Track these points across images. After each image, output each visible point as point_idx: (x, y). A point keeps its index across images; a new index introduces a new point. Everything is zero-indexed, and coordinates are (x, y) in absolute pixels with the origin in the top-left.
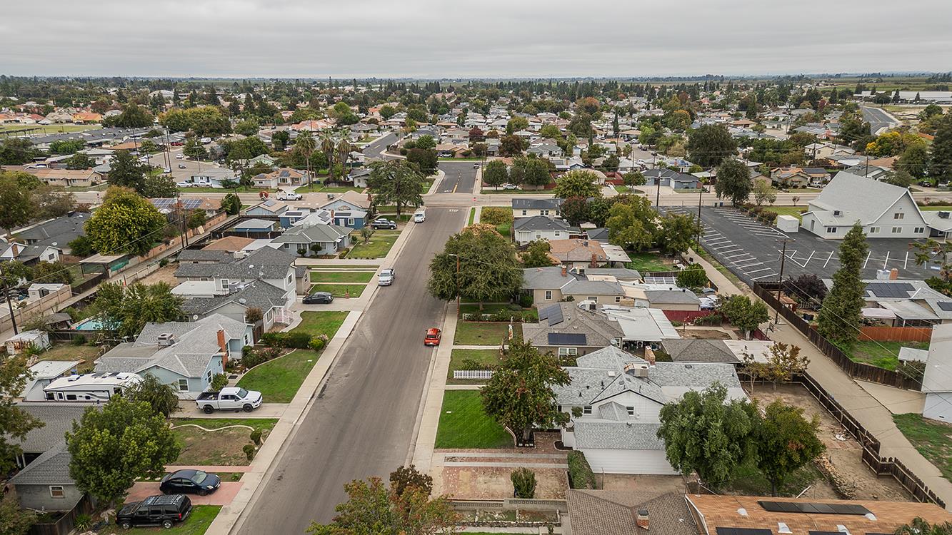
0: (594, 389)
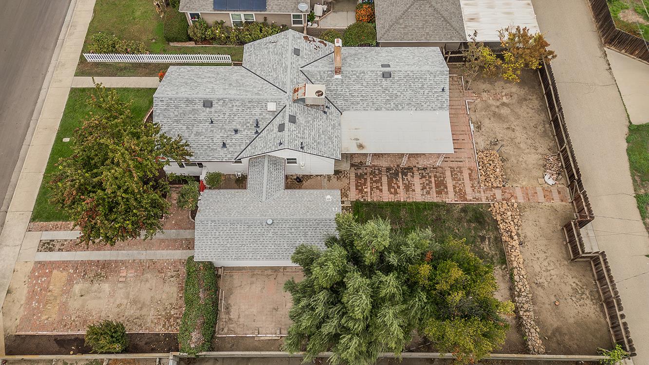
0: (245, 133)
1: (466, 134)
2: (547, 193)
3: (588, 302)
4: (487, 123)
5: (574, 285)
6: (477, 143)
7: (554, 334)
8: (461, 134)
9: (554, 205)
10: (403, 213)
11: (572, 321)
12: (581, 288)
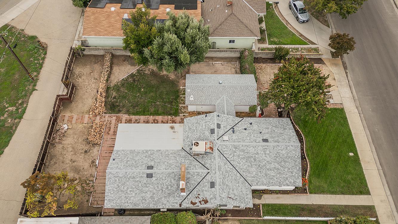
0: (240, 128)
1: (103, 157)
2: (70, 120)
3: (77, 73)
4: (86, 165)
5: (80, 79)
6: (98, 151)
7: (98, 62)
8: (106, 157)
9: (70, 114)
10: (152, 110)
11: (88, 66)
12: (77, 78)
